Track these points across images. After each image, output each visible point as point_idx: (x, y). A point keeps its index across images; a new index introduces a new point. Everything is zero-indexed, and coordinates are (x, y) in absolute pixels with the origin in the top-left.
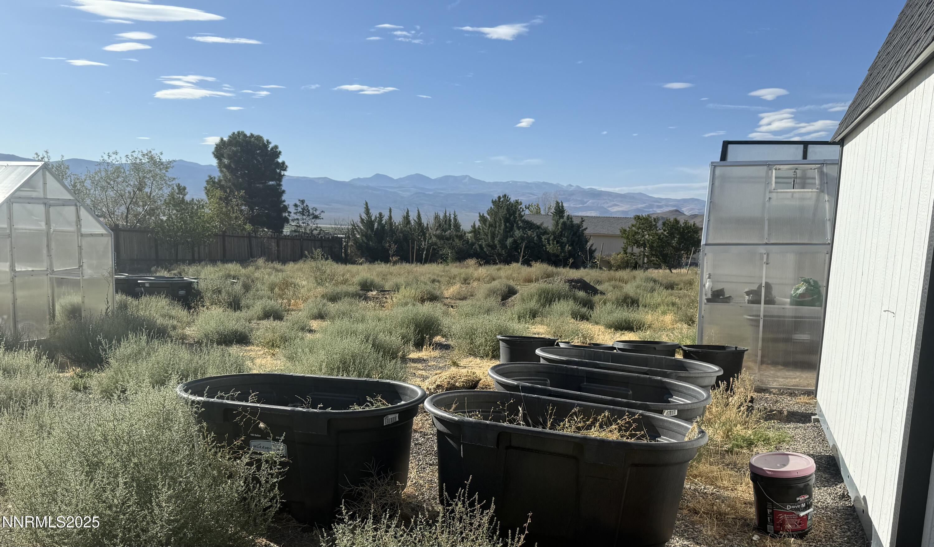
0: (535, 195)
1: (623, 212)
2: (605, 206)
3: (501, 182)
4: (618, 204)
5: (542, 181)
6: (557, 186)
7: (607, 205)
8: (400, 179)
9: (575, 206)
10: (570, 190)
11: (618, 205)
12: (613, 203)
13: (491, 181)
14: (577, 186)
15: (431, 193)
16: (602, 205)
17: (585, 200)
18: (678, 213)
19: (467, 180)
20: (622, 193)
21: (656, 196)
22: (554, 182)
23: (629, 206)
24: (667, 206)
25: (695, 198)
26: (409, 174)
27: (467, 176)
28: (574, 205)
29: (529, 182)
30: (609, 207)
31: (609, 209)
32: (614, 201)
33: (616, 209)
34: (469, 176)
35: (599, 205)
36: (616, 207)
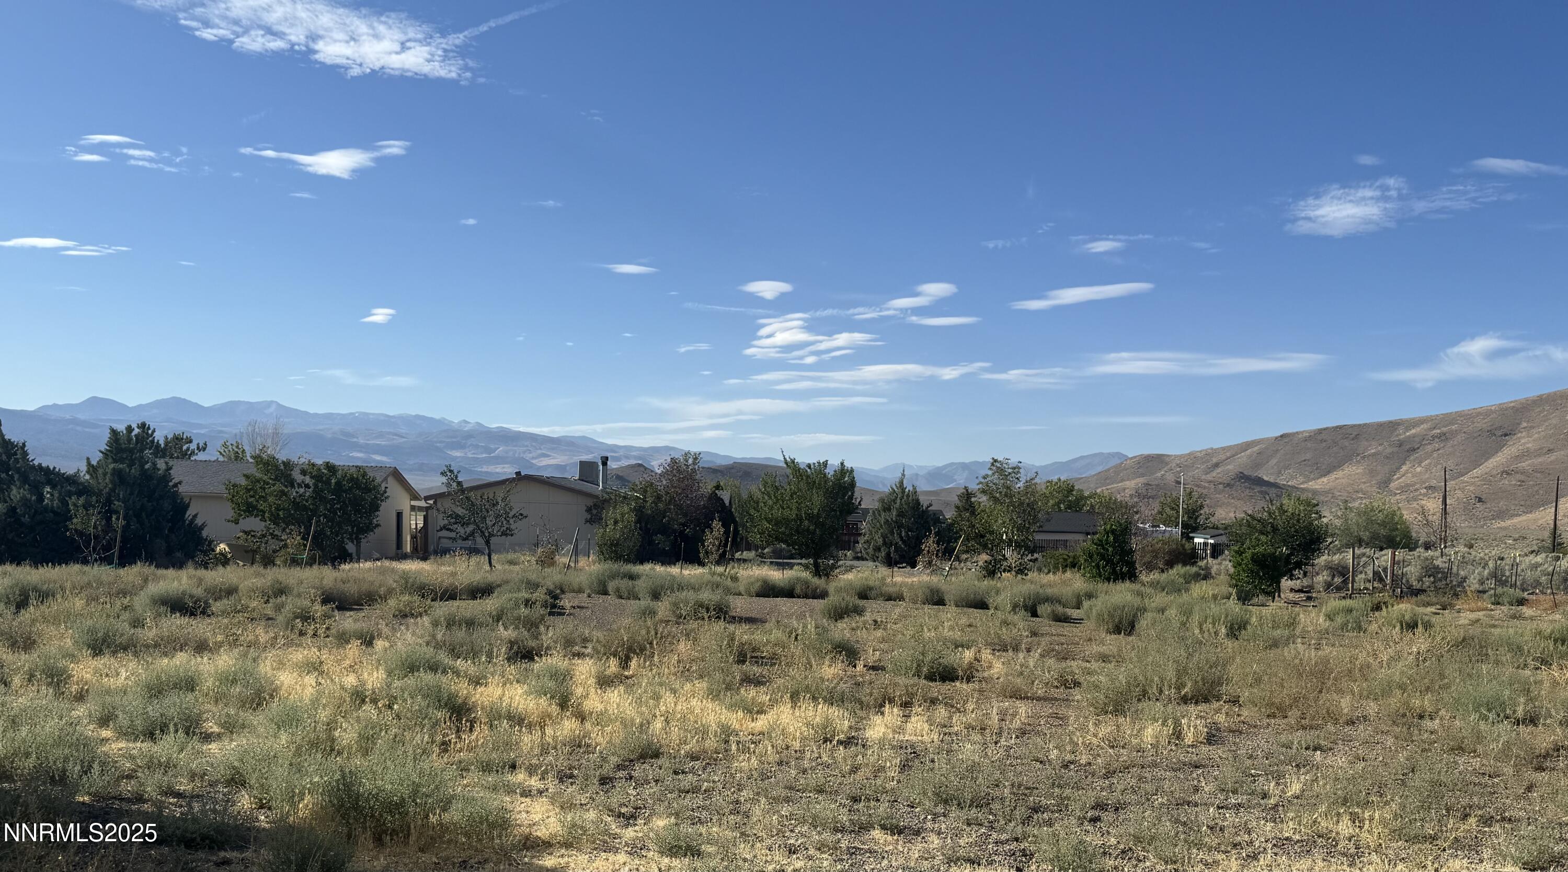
0: (404, 437)
1: (558, 467)
2: (528, 456)
3: (339, 414)
4: (549, 453)
5: (414, 414)
6: (441, 422)
7: (531, 455)
8: (140, 406)
9: (475, 456)
10: (466, 429)
11: (548, 456)
12: (539, 452)
13: (321, 411)
14: (477, 423)
15: (202, 432)
16: (522, 455)
17: (492, 446)
18: (642, 469)
19: (272, 409)
20: (555, 436)
21: (609, 441)
22: (437, 416)
23: (566, 457)
24: (627, 457)
25: (671, 445)
26: (159, 398)
27: (272, 402)
28: (474, 454)
29: (391, 414)
30: (533, 458)
31: (534, 461)
32: (541, 449)
33: (545, 462)
34: (276, 402)
35: (516, 455)
36: (546, 459)
